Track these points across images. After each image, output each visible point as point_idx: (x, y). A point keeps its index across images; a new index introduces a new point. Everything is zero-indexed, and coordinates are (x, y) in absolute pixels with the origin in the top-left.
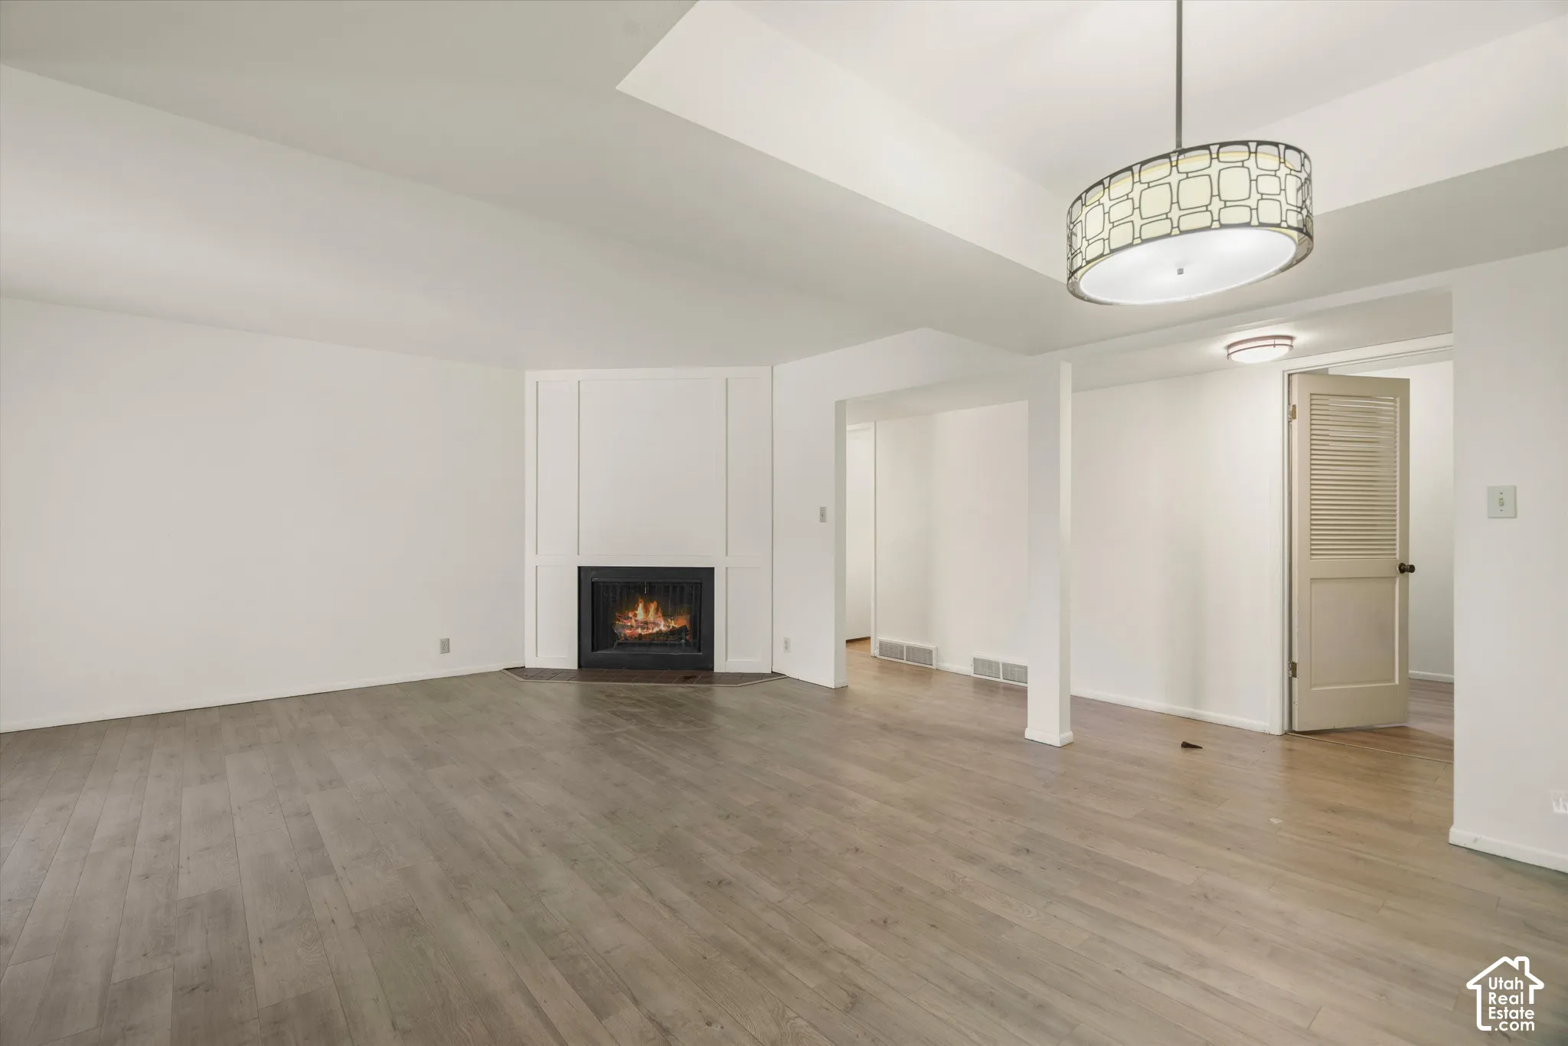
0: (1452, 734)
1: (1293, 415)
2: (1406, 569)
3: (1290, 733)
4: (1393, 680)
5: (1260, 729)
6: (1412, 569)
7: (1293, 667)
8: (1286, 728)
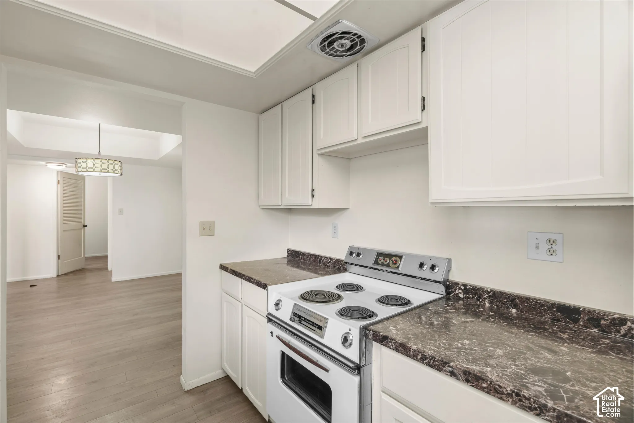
0: (107, 254)
1: (58, 183)
2: (85, 226)
3: (58, 276)
4: (82, 256)
5: (49, 277)
6: (86, 226)
7: (59, 257)
8: (57, 275)
